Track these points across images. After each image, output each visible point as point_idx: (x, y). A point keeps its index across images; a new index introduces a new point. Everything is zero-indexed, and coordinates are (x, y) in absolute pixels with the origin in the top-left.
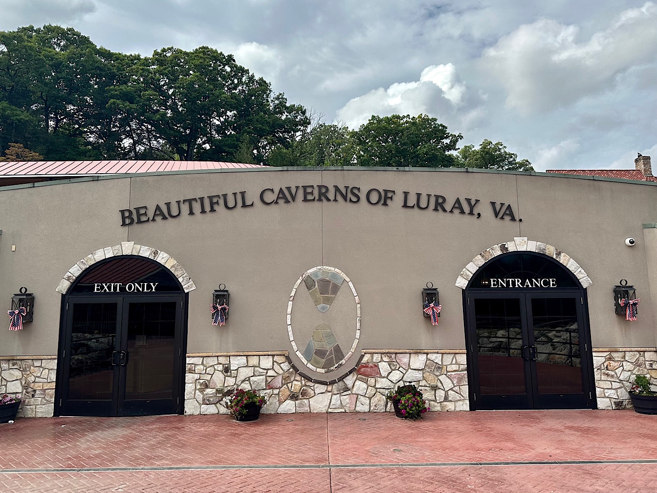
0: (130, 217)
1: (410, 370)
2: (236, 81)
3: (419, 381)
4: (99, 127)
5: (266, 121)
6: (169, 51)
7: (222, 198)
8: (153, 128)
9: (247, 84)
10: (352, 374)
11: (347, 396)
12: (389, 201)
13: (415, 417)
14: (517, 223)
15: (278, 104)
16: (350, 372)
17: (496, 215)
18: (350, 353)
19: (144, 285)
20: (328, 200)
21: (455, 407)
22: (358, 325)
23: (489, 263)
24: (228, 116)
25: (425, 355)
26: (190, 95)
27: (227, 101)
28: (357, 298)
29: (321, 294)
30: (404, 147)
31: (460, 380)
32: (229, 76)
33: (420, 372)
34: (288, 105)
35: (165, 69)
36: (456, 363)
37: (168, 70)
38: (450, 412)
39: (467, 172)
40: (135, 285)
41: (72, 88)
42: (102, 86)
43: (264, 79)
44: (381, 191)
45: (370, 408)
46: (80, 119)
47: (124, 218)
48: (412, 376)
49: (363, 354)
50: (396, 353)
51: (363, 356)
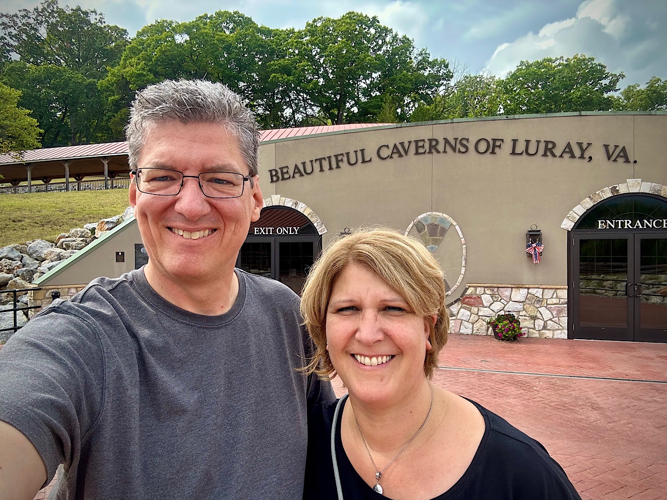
0: (276, 175)
1: (511, 302)
2: (380, 42)
3: (519, 311)
4: (265, 100)
5: (408, 79)
6: (319, 21)
7: (345, 156)
8: (308, 97)
9: (391, 43)
10: (457, 304)
11: (453, 321)
12: (497, 150)
13: (511, 340)
14: (632, 164)
15: (421, 60)
16: (456, 302)
17: (609, 158)
18: (456, 286)
19: (289, 229)
20: (438, 152)
21: (553, 335)
22: (463, 263)
23: (597, 206)
24: (373, 78)
25: (527, 289)
26: (339, 62)
27: (371, 63)
28: (463, 239)
29: (430, 236)
30: (555, 92)
31: (559, 312)
32: (375, 38)
33: (520, 304)
34: (431, 60)
35: (316, 39)
36: (557, 297)
37: (318, 39)
38: (548, 339)
39: (580, 115)
40: (283, 229)
41: (242, 67)
42: (265, 61)
43: (407, 37)
44: (490, 140)
45: (473, 331)
46: (250, 94)
47: (272, 176)
48: (511, 307)
49: (467, 287)
50: (498, 287)
51: (467, 289)
